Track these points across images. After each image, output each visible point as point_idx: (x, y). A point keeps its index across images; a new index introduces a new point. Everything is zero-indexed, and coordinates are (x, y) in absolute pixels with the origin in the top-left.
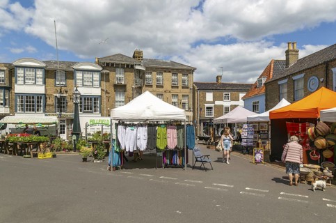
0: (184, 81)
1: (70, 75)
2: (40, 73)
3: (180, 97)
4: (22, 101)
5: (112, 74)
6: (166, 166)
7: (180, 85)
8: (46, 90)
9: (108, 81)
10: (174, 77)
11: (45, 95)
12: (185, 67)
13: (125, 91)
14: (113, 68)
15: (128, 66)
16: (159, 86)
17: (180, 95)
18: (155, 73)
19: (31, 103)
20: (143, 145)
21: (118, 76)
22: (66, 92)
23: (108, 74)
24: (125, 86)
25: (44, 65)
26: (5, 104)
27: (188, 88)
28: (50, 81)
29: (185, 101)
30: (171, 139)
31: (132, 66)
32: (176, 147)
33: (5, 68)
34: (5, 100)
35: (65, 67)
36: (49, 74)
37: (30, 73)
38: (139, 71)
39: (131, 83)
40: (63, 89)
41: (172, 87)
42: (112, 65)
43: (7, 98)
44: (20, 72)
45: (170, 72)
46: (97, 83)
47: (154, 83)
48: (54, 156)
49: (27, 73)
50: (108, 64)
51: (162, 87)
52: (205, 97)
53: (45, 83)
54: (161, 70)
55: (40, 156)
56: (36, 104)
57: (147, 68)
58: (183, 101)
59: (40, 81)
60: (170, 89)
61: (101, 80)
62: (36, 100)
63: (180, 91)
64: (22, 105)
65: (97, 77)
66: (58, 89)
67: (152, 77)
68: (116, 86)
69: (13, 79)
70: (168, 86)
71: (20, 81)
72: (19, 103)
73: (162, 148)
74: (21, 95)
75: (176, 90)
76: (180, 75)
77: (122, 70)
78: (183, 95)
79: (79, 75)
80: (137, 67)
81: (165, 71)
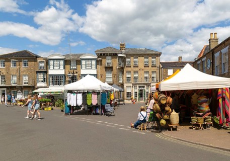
0: (153, 62)
1: (79, 62)
2: (62, 62)
3: (150, 73)
4: (52, 79)
5: (104, 60)
6: (93, 114)
7: (150, 65)
8: (65, 72)
9: (101, 65)
10: (146, 60)
11: (65, 75)
12: (154, 53)
13: (112, 71)
14: (104, 57)
15: (114, 54)
16: (136, 66)
17: (150, 71)
18: (133, 58)
19: (57, 80)
20: (80, 103)
21: (108, 61)
22: (77, 73)
23: (101, 61)
24: (112, 67)
25: (63, 57)
26: (45, 81)
27: (156, 66)
28: (68, 67)
29: (154, 75)
30: (94, 100)
31: (117, 54)
32: (97, 104)
33: (44, 61)
34: (44, 79)
35: (76, 58)
36: (67, 62)
37: (56, 62)
38: (122, 57)
39: (116, 65)
40: (75, 71)
41: (145, 66)
42: (104, 54)
43: (45, 77)
44: (51, 63)
45: (143, 56)
46: (94, 67)
47: (132, 64)
48: (52, 109)
49: (55, 62)
50: (101, 54)
51: (138, 67)
52: (167, 72)
53: (64, 68)
54: (137, 56)
55: (45, 109)
56: (60, 80)
57: (127, 55)
58: (153, 76)
59: (62, 67)
60: (143, 68)
61: (97, 64)
62: (59, 78)
63: (150, 69)
64: (53, 82)
65: (94, 62)
66: (72, 71)
67: (131, 61)
68: (106, 68)
69: (48, 67)
70: (141, 66)
71: (51, 67)
72: (51, 80)
73: (89, 104)
74: (52, 76)
75: (147, 68)
76: (150, 58)
77: (110, 57)
78: (152, 72)
79: (83, 62)
80: (119, 55)
81: (140, 56)
